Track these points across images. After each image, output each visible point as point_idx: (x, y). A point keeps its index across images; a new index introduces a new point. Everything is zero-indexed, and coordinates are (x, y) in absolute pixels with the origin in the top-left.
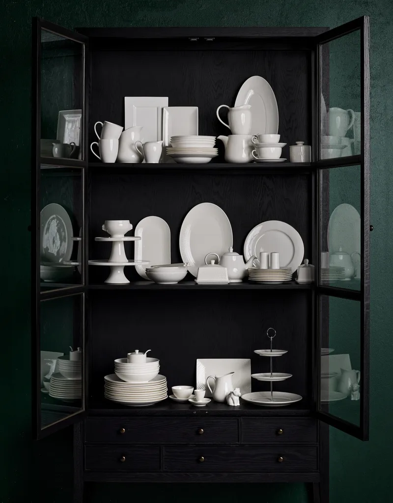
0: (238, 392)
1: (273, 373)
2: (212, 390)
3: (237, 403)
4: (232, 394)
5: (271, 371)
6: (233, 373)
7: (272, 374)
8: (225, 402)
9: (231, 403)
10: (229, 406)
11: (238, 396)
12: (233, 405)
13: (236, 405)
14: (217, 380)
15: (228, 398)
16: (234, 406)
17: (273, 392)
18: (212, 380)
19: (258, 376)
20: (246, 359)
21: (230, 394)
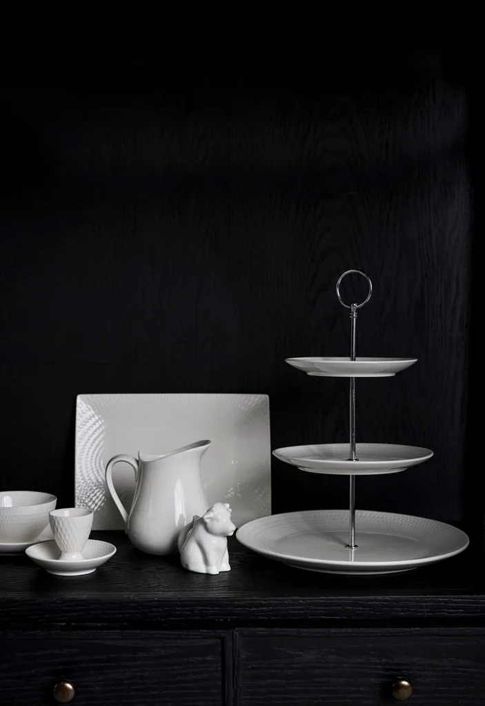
0: (222, 518)
1: (358, 445)
2: (127, 508)
3: (220, 563)
4: (201, 530)
5: (352, 434)
6: (206, 442)
7: (353, 448)
8: (173, 557)
9: (196, 562)
10: (187, 573)
11: (223, 535)
12: (201, 569)
13: (214, 570)
14: (143, 468)
15: (186, 539)
16: (208, 575)
17: (357, 512)
18: (128, 471)
19: (296, 454)
20: (253, 396)
21: (191, 527)
